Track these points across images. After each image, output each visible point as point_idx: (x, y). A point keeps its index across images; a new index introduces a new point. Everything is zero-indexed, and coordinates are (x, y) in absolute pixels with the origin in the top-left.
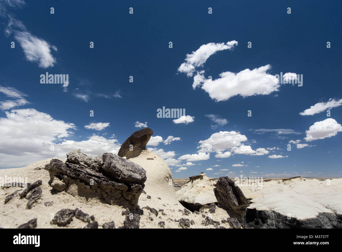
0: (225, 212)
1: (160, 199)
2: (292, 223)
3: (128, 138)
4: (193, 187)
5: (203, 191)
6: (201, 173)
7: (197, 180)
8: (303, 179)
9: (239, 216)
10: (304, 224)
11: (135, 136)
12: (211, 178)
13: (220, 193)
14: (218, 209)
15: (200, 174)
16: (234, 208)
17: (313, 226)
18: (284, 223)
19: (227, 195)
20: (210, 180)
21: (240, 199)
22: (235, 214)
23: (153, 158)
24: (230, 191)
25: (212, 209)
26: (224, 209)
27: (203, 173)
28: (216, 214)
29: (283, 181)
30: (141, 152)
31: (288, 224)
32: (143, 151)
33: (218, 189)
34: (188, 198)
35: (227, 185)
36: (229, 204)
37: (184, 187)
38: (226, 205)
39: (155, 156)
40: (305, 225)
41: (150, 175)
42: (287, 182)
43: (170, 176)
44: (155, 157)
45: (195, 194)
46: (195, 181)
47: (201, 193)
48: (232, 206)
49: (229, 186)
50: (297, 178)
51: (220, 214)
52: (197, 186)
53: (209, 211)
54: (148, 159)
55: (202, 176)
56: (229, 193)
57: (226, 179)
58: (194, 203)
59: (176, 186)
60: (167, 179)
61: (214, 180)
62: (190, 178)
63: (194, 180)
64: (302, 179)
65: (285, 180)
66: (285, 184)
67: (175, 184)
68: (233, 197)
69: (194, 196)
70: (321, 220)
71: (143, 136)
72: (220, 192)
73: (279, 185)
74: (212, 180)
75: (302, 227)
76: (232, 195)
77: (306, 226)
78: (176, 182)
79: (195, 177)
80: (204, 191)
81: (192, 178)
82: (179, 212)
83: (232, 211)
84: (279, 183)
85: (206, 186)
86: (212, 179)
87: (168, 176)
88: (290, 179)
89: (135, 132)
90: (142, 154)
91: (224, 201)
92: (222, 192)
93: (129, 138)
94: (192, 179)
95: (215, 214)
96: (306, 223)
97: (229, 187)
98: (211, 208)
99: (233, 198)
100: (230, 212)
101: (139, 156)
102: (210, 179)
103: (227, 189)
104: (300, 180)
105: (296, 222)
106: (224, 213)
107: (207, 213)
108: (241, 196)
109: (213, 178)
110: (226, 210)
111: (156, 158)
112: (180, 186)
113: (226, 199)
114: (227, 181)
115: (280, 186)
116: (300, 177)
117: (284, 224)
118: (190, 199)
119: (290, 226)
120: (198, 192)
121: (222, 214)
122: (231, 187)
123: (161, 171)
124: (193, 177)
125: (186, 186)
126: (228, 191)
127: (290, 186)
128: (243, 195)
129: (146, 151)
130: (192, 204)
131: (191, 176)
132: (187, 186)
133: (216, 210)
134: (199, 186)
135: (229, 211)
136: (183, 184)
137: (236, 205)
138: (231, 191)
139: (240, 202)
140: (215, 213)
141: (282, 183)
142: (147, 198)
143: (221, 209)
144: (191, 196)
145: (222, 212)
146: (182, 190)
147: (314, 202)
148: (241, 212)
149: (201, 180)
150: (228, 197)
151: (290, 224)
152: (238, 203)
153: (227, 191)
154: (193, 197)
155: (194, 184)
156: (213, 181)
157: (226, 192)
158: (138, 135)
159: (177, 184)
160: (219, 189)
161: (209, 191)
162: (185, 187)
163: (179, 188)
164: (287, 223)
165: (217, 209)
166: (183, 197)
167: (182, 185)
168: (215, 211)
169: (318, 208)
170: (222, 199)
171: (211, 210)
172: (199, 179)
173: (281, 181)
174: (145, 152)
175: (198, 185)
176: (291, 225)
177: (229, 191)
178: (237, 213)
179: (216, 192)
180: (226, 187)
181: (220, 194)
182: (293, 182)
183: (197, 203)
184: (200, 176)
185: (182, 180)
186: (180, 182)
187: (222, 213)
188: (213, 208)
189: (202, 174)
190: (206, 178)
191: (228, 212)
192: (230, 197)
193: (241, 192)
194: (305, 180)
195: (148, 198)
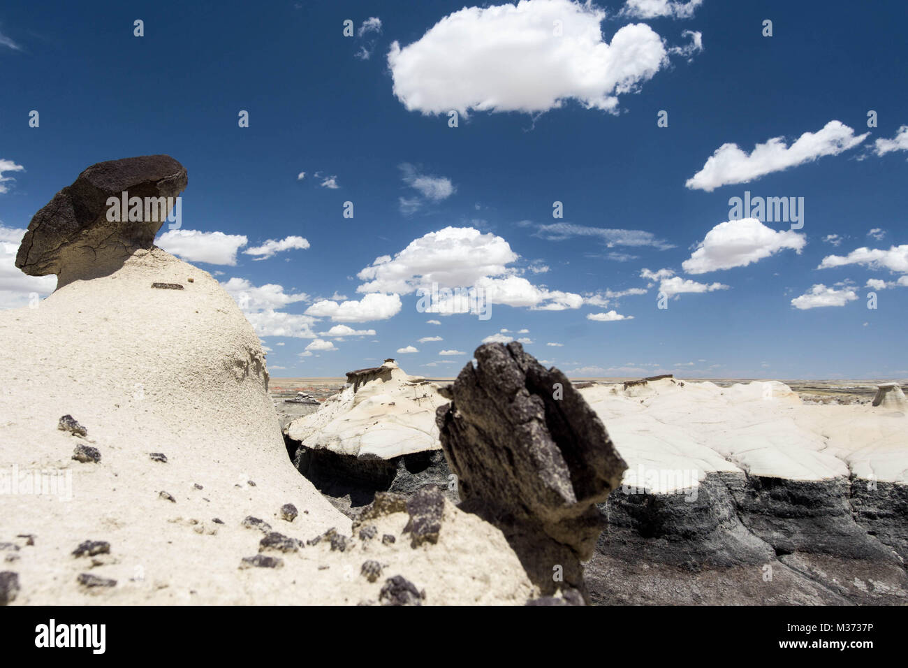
0: (497, 535)
1: (161, 458)
2: (636, 503)
3: (60, 190)
4: (356, 403)
5: (389, 416)
6: (386, 361)
7: (371, 384)
8: (678, 381)
9: (570, 555)
10: (666, 504)
11: (95, 183)
12: (417, 378)
13: (471, 433)
14: (458, 520)
15: (383, 365)
16: (552, 515)
17: (688, 508)
18: (615, 503)
19: (511, 445)
20: (414, 382)
21: (585, 467)
22: (550, 548)
23: (184, 282)
24: (535, 424)
25: (422, 521)
26: (488, 517)
27: (391, 360)
28: (444, 553)
29: (626, 388)
30: (129, 255)
31: (626, 508)
32: (139, 251)
33: (464, 409)
34: (339, 439)
35: (518, 389)
36: (520, 491)
37: (326, 406)
38: (500, 498)
39: (191, 277)
40: (670, 505)
41: (155, 349)
42: (636, 388)
43: (253, 359)
44: (191, 281)
45: (363, 425)
46: (364, 384)
47: (383, 422)
48: (534, 504)
49: (526, 392)
50: (663, 379)
51: (469, 547)
52: (371, 402)
53: (406, 530)
54: (155, 285)
55: (390, 370)
56: (529, 433)
57: (513, 355)
58: (360, 453)
59: (302, 400)
60: (236, 369)
61: (426, 383)
62: (348, 375)
63: (362, 383)
64: (674, 382)
65: (631, 384)
66: (630, 395)
67: (301, 395)
68: (547, 454)
69: (361, 431)
70: (709, 492)
71: (136, 186)
72: (472, 429)
73: (614, 397)
74: (419, 384)
75: (659, 513)
76: (543, 446)
77: (670, 510)
78: (304, 389)
79: (366, 372)
80: (393, 416)
81: (356, 375)
82: (248, 528)
83: (534, 531)
84: (614, 391)
85: (401, 402)
86: (419, 381)
87: (243, 359)
88: (644, 382)
89: (96, 166)
90: (134, 264)
91: (489, 474)
92: (482, 423)
93: (66, 191)
94: (357, 378)
95: (435, 551)
96: (671, 503)
97: (526, 402)
98: (416, 518)
99: (550, 463)
100: (521, 535)
101: (116, 274)
102: (413, 379)
103: (517, 408)
104: (670, 385)
105: (647, 500)
106: (492, 542)
107: (393, 540)
108: (595, 452)
109: (422, 378)
110: (502, 521)
111: (197, 283)
112: (317, 401)
113: (506, 466)
114: (519, 366)
115: (614, 400)
116: (671, 376)
117: (615, 507)
118: (345, 442)
119: (631, 511)
120: (375, 419)
121: (480, 550)
122: (538, 398)
123: (210, 335)
124: (358, 371)
125: (334, 400)
126: (523, 422)
127: (642, 402)
128: (610, 443)
129: (154, 252)
130: (353, 457)
131: (351, 370)
132: (339, 401)
133: (446, 527)
134: (377, 403)
135: (516, 529)
136: (324, 395)
137: (564, 500)
138: (540, 421)
139: (585, 483)
140: (439, 546)
141: (621, 393)
142: (75, 459)
143: (473, 518)
144: (351, 433)
145: (480, 535)
146: (319, 413)
147: (698, 443)
148: (581, 533)
149: (384, 381)
150: (517, 458)
151: (631, 504)
152: (575, 490)
153: (514, 424)
154: (357, 435)
155: (363, 395)
156: (422, 387)
157: (511, 428)
158: (110, 181)
159: (305, 394)
160: (468, 413)
161: (407, 418)
162: (332, 405)
163: (312, 407)
164: (623, 502)
165: (453, 521)
166: (326, 435)
167: (323, 400)
168: (442, 532)
169: (707, 462)
170: (482, 465)
171: (418, 525)
172: (379, 380)
173: (620, 387)
174: (149, 259)
175: (374, 398)
176: (633, 508)
177: (530, 420)
178: (561, 538)
179: (449, 427)
180: (511, 401)
181: (469, 435)
182: (651, 389)
183: (367, 455)
184: (381, 370)
185: (323, 384)
186: (316, 390)
187: (477, 547)
188: (429, 516)
189: (389, 365)
190: (400, 376)
191: (509, 538)
192: (532, 456)
193: (600, 429)
194: (682, 385)
195: (82, 461)
